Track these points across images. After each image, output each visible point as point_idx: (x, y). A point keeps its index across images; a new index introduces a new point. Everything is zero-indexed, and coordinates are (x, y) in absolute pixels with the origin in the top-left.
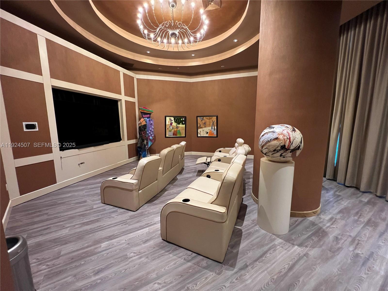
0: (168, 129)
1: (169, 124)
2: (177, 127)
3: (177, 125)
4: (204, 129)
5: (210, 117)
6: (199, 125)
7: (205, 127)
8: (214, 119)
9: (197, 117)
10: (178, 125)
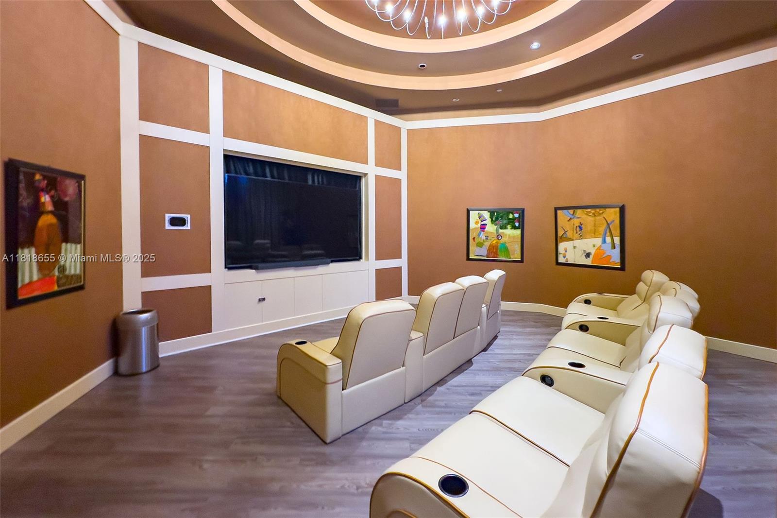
0: (474, 239)
1: (476, 229)
2: (499, 236)
3: (497, 230)
4: (577, 243)
5: (598, 210)
6: (560, 233)
7: (581, 237)
8: (613, 215)
9: (556, 209)
10: (501, 231)
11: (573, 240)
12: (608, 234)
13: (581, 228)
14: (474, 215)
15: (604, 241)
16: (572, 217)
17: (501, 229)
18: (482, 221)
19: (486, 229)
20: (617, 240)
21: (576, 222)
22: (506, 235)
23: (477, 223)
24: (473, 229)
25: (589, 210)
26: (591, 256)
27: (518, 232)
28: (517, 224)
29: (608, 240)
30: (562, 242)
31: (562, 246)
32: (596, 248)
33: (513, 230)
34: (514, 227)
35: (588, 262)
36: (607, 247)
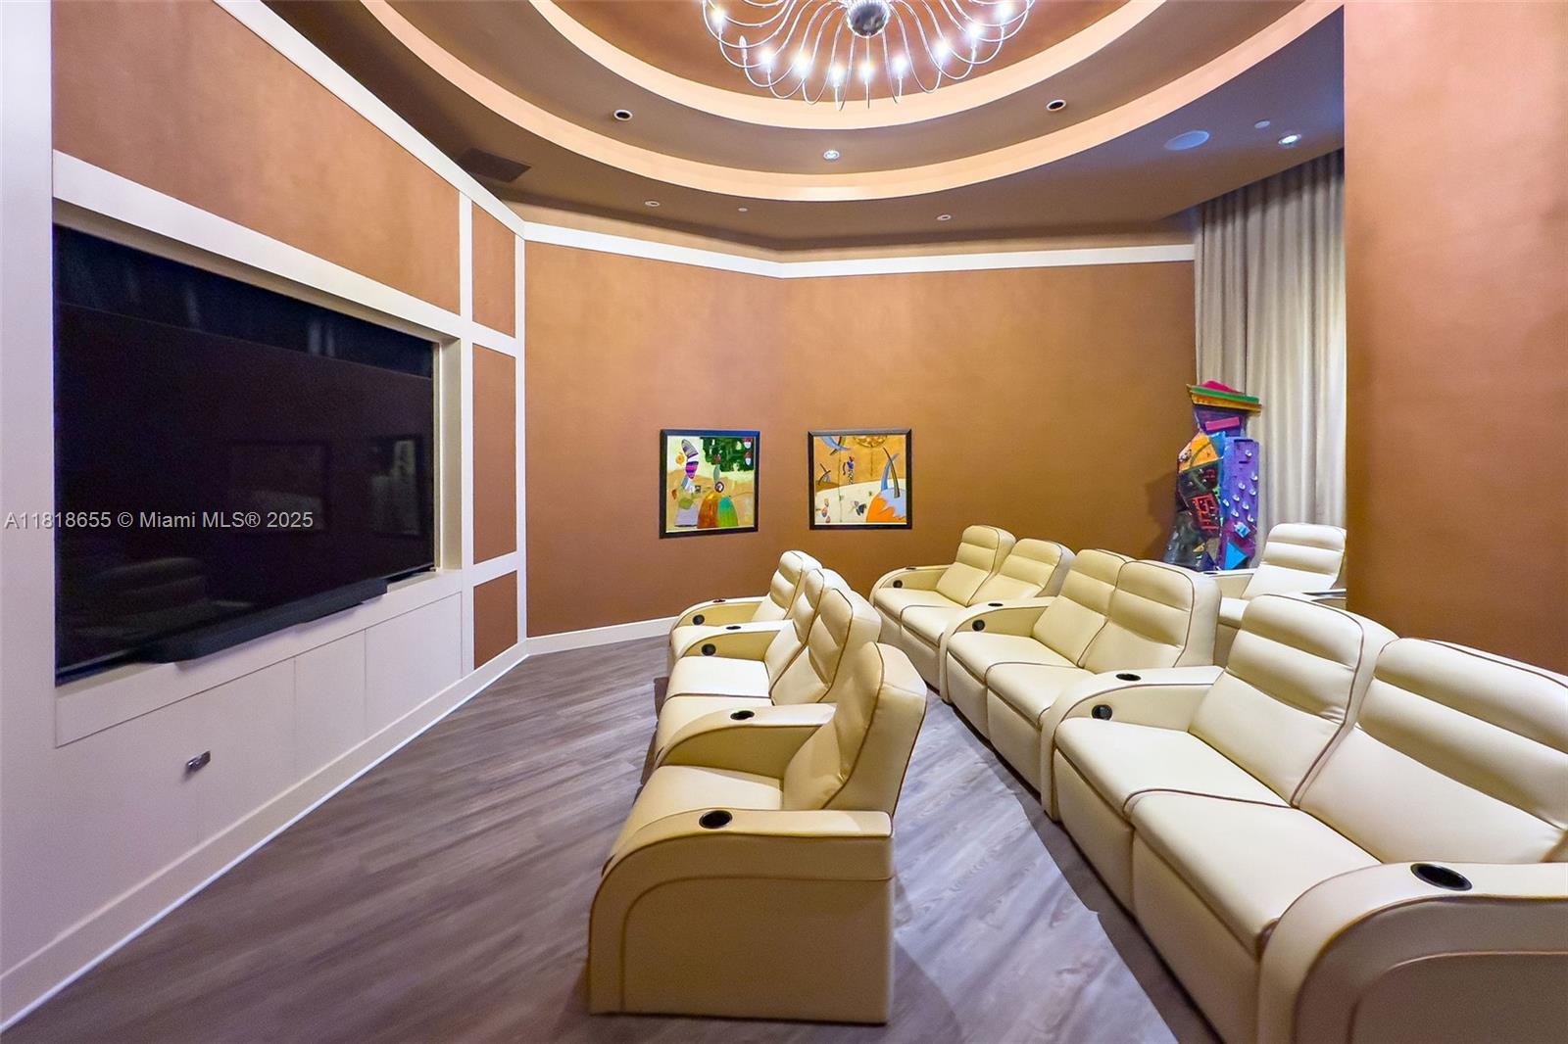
0: (674, 492)
1: (677, 471)
2: (718, 486)
3: (716, 475)
4: (845, 490)
5: (876, 438)
6: (818, 474)
7: (851, 481)
8: (897, 445)
9: (812, 436)
10: (722, 474)
11: (838, 486)
12: (890, 474)
13: (851, 466)
14: (674, 444)
15: (885, 486)
16: (838, 448)
17: (722, 471)
18: (689, 457)
19: (696, 473)
20: (902, 483)
21: (844, 456)
22: (731, 481)
23: (679, 460)
24: (672, 473)
25: (863, 437)
26: (866, 511)
27: (750, 475)
28: (748, 461)
29: (891, 483)
30: (819, 490)
31: (821, 497)
32: (872, 498)
33: (742, 472)
34: (744, 468)
35: (862, 520)
36: (889, 494)
